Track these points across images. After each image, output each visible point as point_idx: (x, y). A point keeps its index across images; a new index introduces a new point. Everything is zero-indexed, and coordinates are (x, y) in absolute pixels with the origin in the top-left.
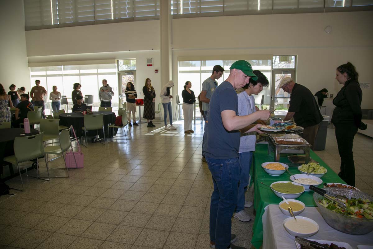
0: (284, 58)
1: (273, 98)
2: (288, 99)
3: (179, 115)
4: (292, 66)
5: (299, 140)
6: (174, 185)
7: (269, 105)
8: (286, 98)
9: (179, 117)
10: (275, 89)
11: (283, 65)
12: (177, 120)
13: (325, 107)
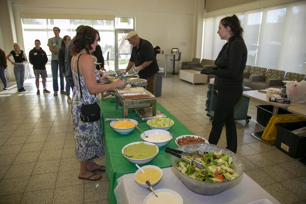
0: (125, 20)
1: (116, 54)
2: (129, 55)
3: (28, 74)
4: (131, 26)
5: (144, 93)
6: (21, 152)
7: (114, 61)
8: (127, 54)
9: (29, 75)
10: (118, 47)
11: (125, 26)
12: (26, 78)
13: (159, 60)
